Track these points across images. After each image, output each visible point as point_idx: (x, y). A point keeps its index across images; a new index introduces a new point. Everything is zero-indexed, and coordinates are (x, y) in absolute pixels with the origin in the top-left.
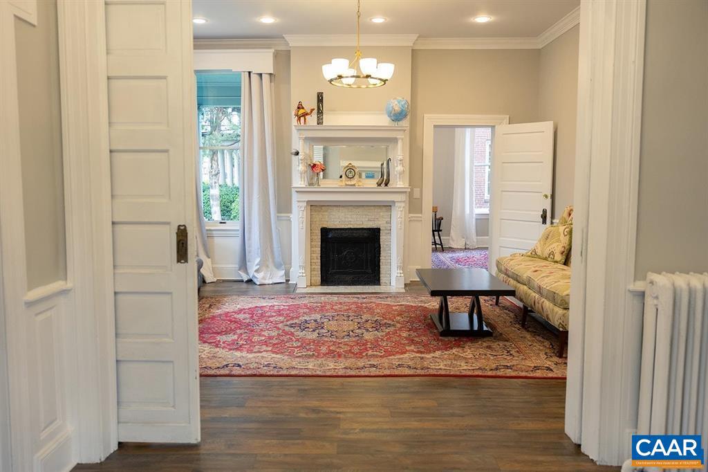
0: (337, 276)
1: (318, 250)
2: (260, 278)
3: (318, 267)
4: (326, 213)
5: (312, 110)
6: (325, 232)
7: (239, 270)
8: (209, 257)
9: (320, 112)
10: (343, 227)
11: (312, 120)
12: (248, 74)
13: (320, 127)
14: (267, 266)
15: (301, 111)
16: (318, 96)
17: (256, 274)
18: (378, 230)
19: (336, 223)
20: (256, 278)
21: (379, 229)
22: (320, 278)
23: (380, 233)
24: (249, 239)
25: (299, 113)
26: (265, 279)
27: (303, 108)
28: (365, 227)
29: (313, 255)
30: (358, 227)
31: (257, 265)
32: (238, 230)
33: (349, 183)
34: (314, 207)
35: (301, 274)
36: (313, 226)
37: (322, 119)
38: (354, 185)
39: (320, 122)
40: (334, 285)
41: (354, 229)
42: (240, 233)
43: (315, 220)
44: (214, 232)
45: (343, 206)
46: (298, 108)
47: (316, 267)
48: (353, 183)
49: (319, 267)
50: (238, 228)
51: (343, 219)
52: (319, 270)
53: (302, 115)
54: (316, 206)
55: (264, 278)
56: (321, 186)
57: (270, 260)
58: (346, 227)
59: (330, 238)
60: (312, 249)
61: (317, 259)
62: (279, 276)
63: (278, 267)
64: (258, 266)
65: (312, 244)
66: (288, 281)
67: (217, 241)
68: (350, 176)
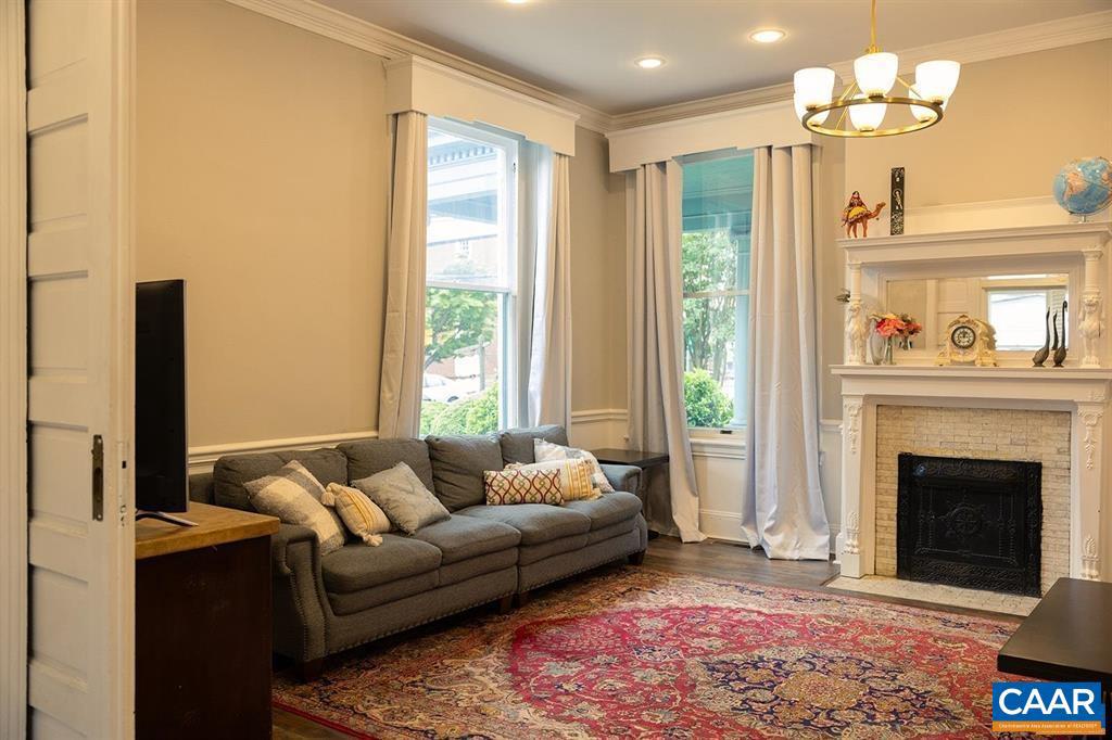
0: (933, 562)
1: (893, 500)
2: (773, 544)
3: (891, 537)
4: (910, 424)
5: (880, 206)
6: (907, 462)
7: (743, 524)
8: (694, 495)
9: (897, 209)
10: (949, 454)
11: (879, 227)
12: (766, 150)
13: (897, 239)
14: (794, 524)
15: (857, 211)
16: (893, 176)
17: (767, 537)
18: (1036, 468)
19: (932, 446)
20: (767, 544)
21: (1040, 464)
22: (895, 562)
23: (1040, 475)
24: (762, 467)
25: (851, 216)
26: (785, 549)
27: (861, 204)
28: (1003, 458)
29: (880, 510)
30: (986, 457)
31: (771, 518)
32: (743, 448)
33: (960, 358)
34: (885, 409)
35: (849, 549)
36: (881, 448)
37: (902, 223)
38: (973, 363)
39: (897, 228)
40: (927, 581)
41: (976, 460)
42: (745, 453)
43: (886, 435)
44: (706, 449)
45: (949, 409)
46: (852, 205)
47: (887, 536)
48: (969, 358)
49: (895, 537)
50: (744, 444)
51: (951, 439)
52: (895, 543)
53: (858, 217)
54: (889, 407)
55: (782, 546)
56: (898, 365)
57: (801, 511)
58: (957, 455)
59: (920, 478)
60: (880, 497)
61: (890, 519)
62: (815, 547)
63: (816, 527)
64: (772, 523)
65: (881, 485)
66: (832, 557)
67: (712, 464)
68: (964, 341)
